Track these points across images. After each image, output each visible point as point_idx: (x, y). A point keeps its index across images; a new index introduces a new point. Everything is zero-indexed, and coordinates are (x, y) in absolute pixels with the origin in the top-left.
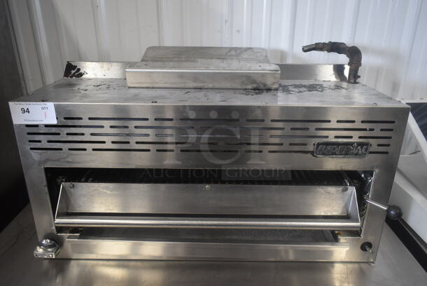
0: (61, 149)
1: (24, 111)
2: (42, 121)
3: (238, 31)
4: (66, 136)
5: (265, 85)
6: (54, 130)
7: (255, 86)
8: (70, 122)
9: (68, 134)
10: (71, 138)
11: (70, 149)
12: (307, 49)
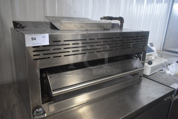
0: (50, 58)
1: (33, 39)
2: (42, 44)
3: (75, 12)
4: (52, 50)
5: (107, 28)
6: (47, 48)
7: (104, 29)
8: (55, 44)
9: (53, 49)
10: (54, 51)
11: (54, 57)
12: (101, 19)
